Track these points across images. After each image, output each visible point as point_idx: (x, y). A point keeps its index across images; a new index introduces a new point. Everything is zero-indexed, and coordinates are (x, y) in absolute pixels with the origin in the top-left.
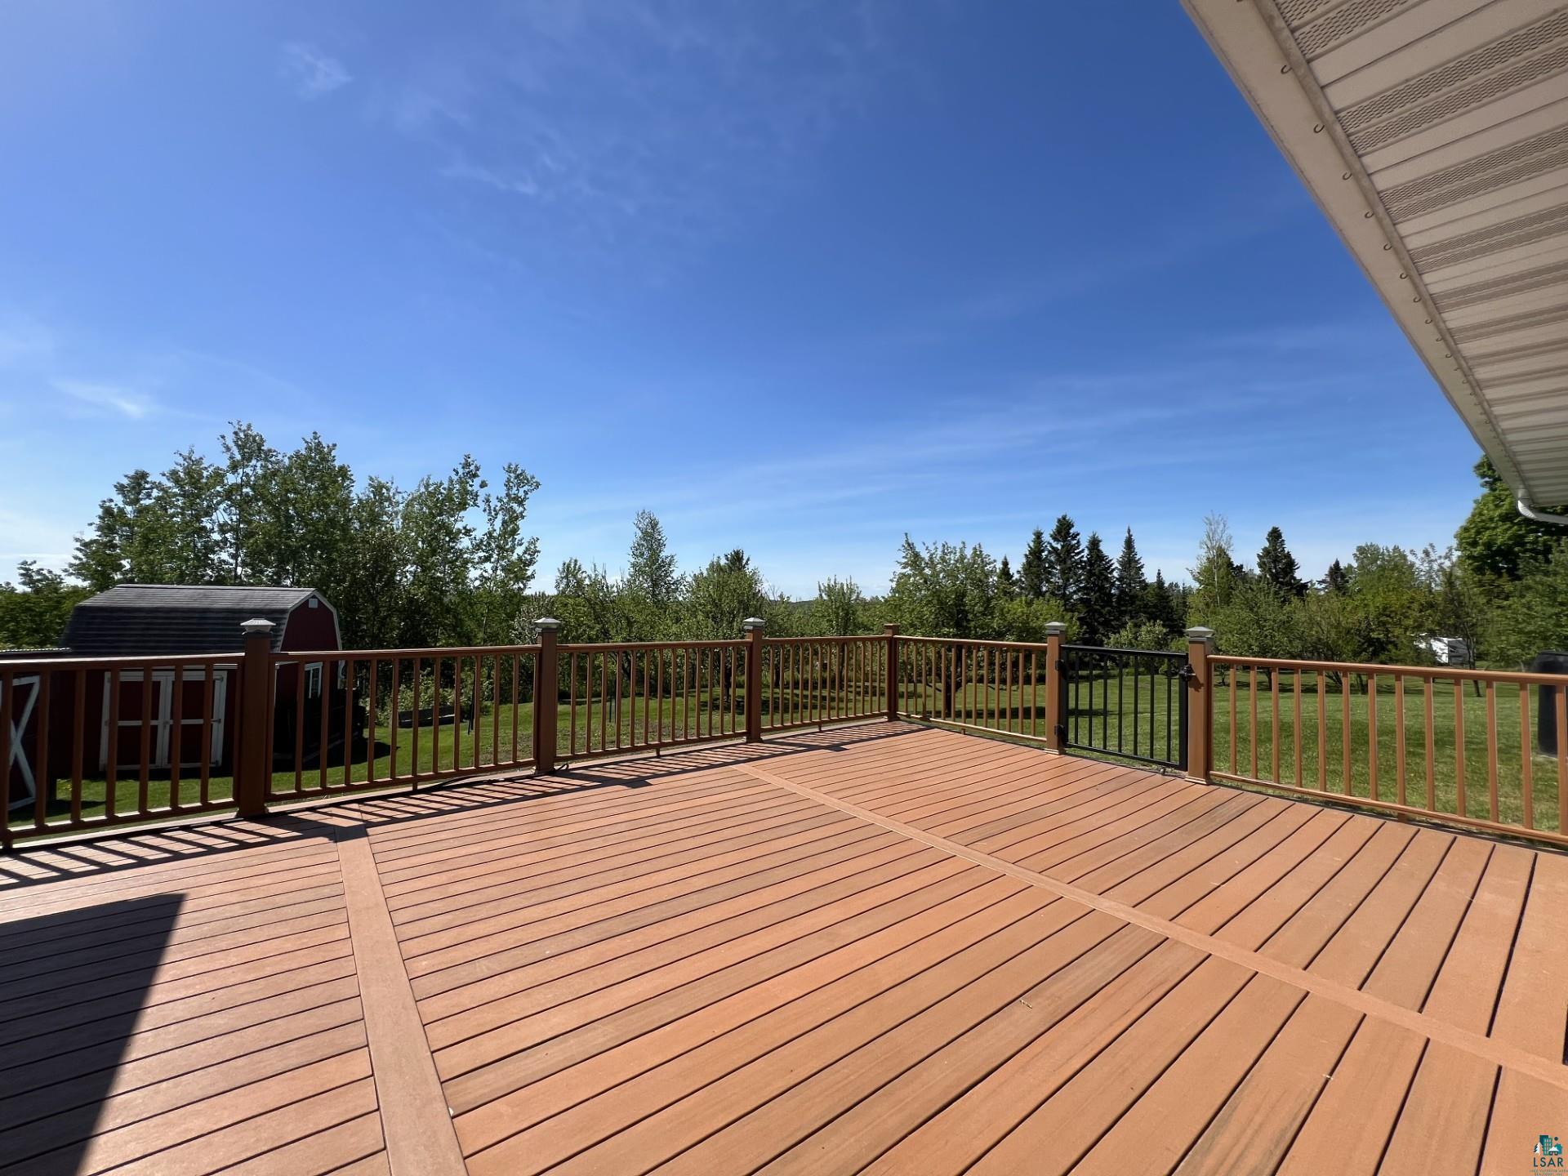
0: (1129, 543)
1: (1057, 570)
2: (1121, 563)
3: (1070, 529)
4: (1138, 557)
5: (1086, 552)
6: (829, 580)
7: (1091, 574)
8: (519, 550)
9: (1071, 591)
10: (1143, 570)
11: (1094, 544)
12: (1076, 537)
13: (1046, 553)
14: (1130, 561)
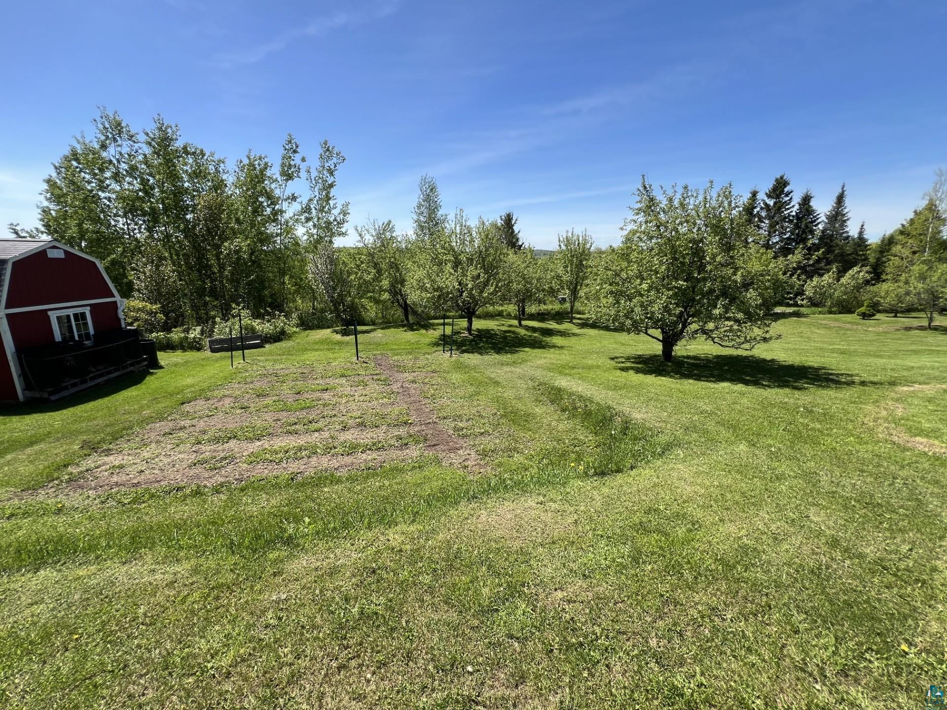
0: (840, 199)
1: (765, 223)
2: (828, 217)
3: (785, 187)
4: (846, 211)
5: (797, 207)
6: (567, 232)
7: (797, 226)
8: (335, 212)
9: (775, 241)
10: (848, 223)
11: (806, 200)
12: (789, 194)
13: (758, 209)
14: (837, 216)
